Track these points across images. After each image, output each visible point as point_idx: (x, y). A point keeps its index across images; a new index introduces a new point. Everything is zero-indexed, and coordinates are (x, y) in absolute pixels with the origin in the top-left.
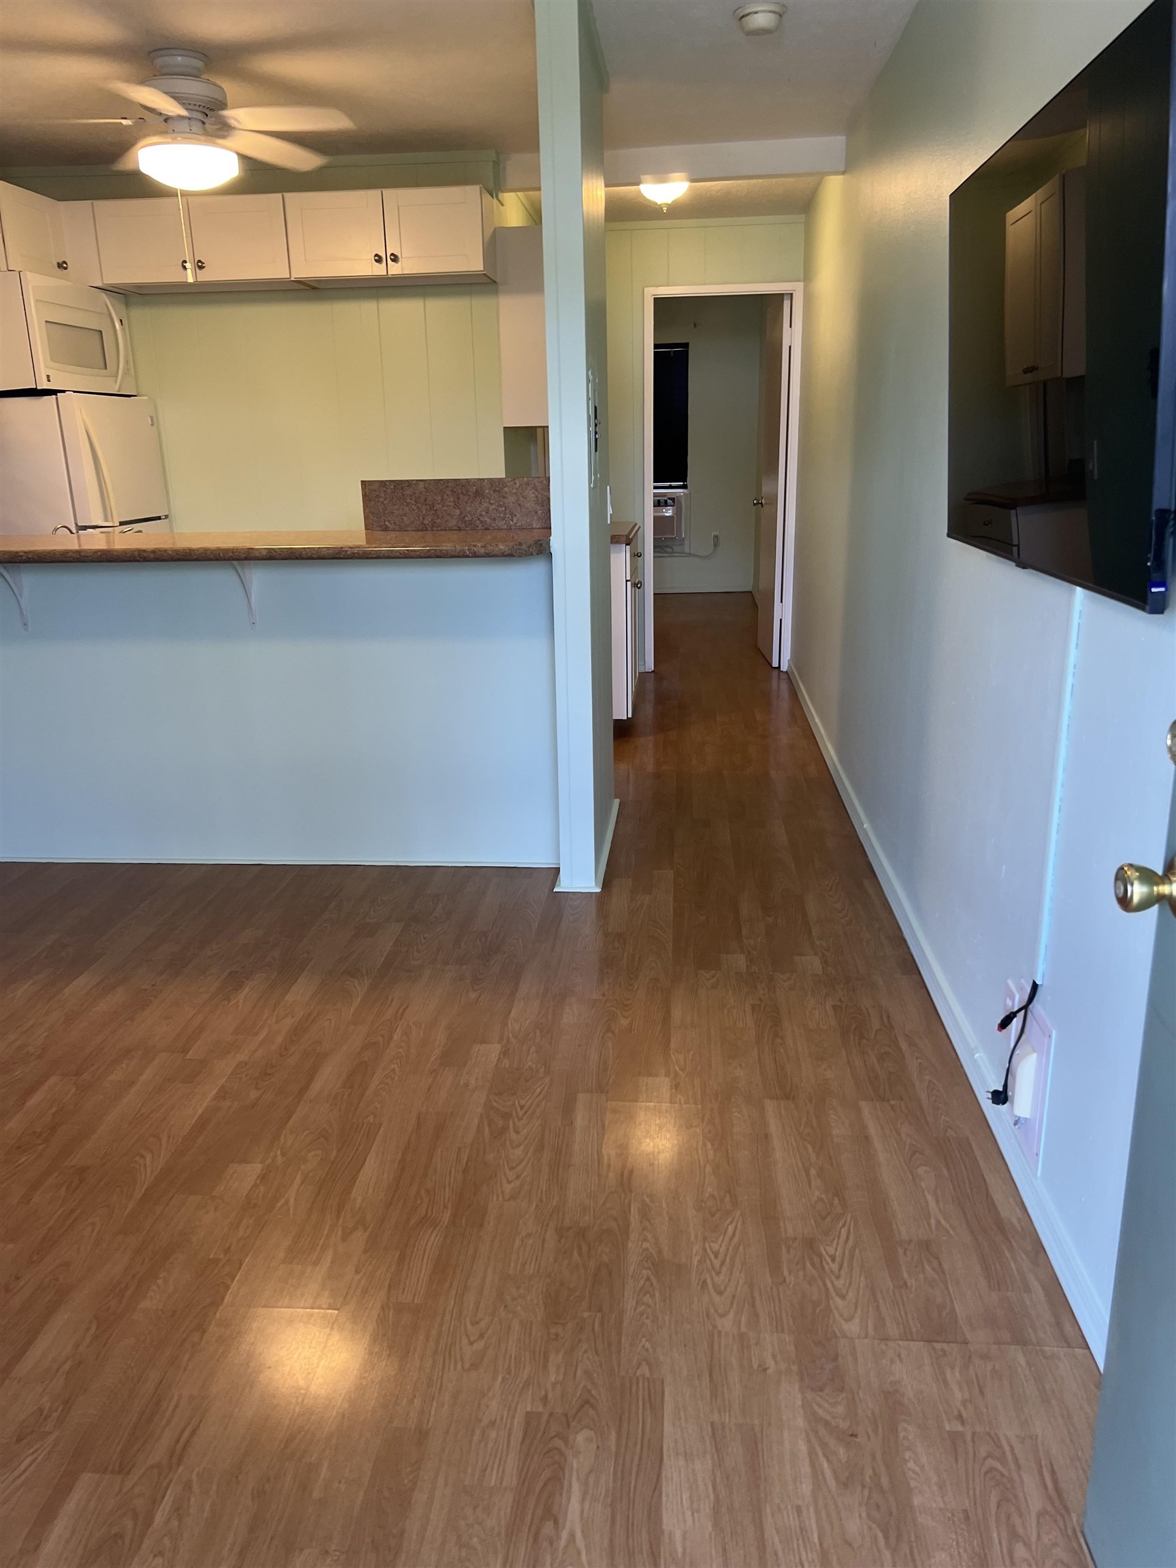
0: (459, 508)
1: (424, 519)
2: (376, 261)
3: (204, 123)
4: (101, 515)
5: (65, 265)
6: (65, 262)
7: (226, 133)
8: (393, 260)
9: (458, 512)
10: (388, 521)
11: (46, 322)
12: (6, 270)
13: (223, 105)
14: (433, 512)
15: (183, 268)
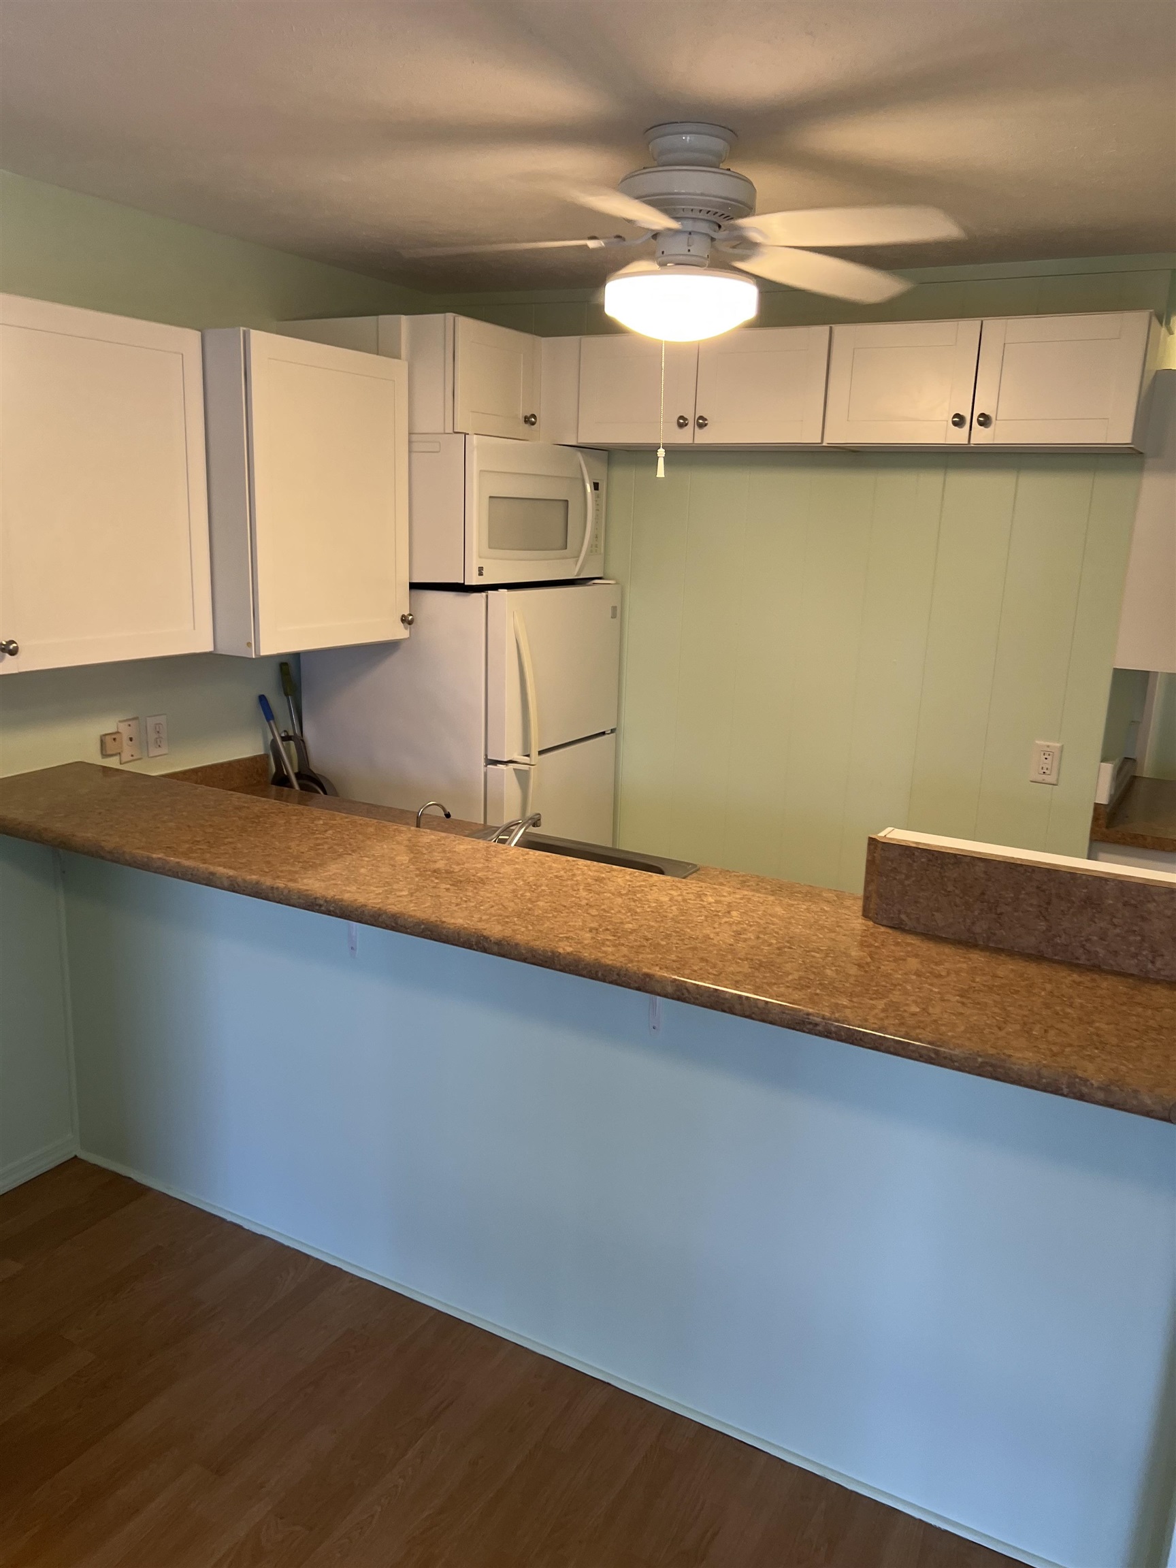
0: (1046, 920)
1: (973, 923)
2: (955, 424)
3: (713, 239)
4: (517, 745)
5: (533, 420)
6: (534, 416)
7: (748, 252)
8: (981, 424)
9: (1043, 925)
10: (905, 913)
11: (490, 497)
12: (451, 432)
13: (748, 209)
14: (994, 916)
15: (681, 426)
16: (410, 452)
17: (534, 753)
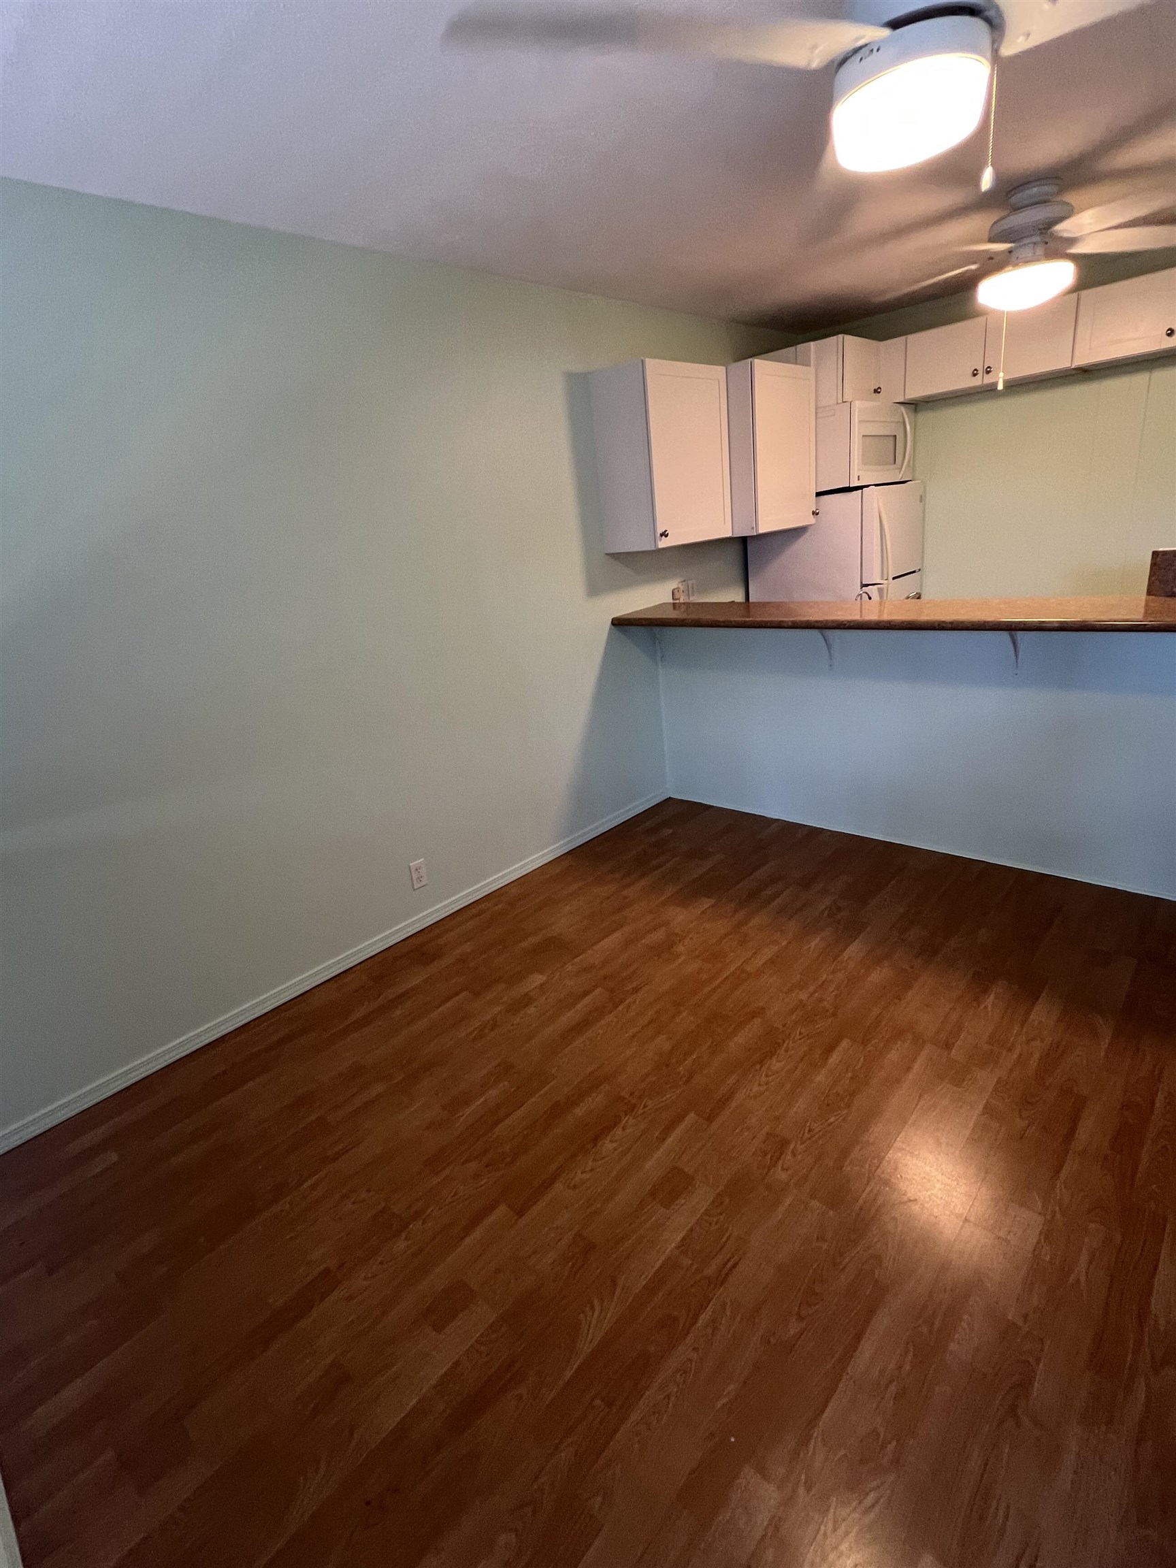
2: (1168, 335)
4: (879, 575)
5: (879, 390)
11: (863, 436)
12: (842, 402)
15: (975, 375)
16: (816, 419)
17: (891, 578)
